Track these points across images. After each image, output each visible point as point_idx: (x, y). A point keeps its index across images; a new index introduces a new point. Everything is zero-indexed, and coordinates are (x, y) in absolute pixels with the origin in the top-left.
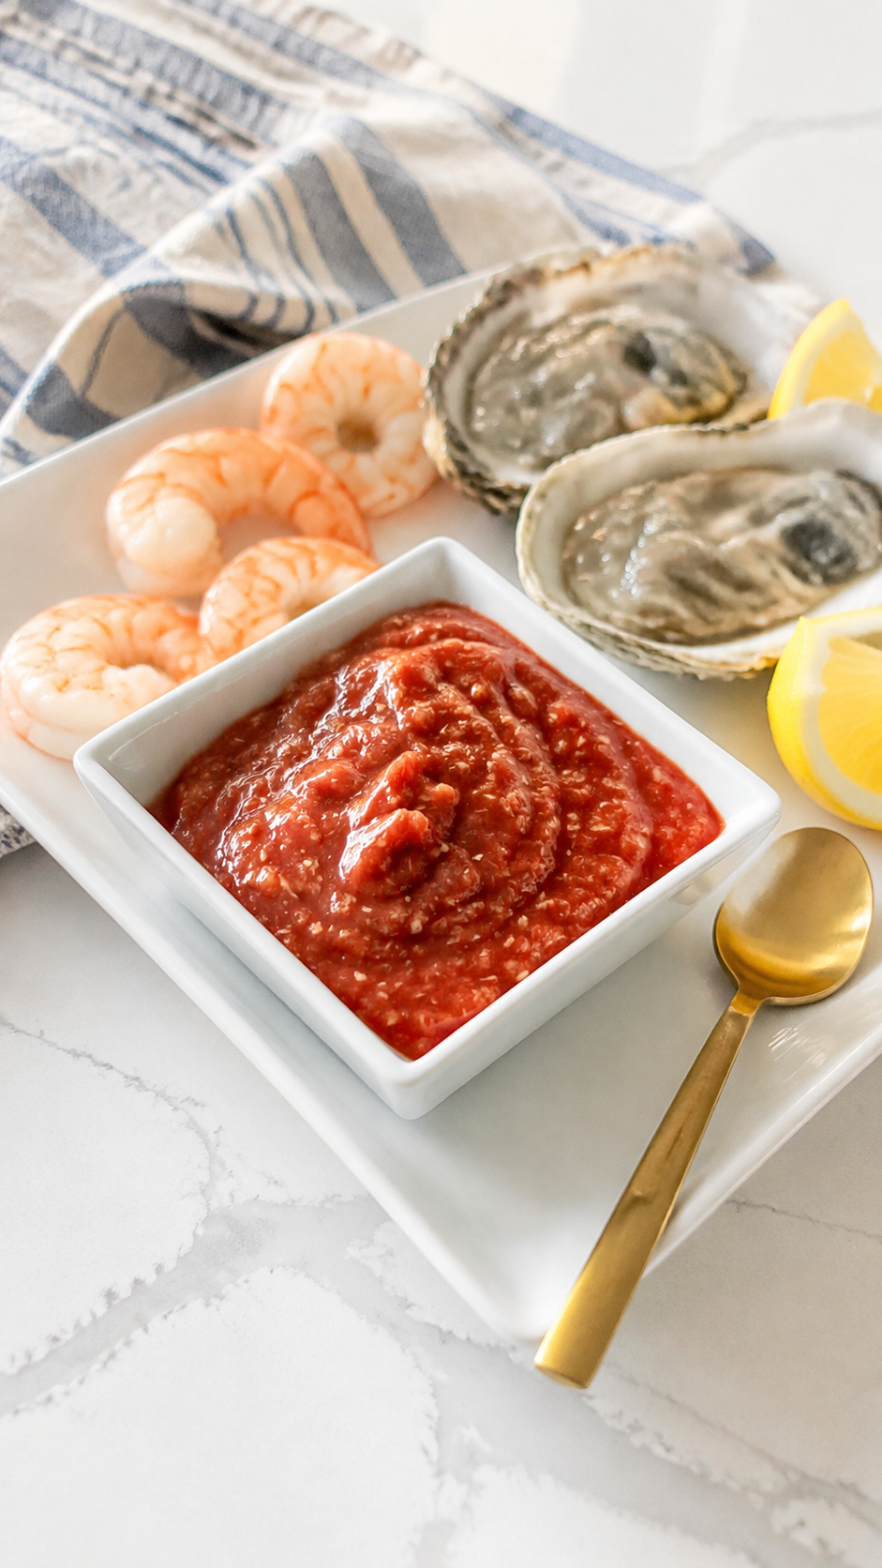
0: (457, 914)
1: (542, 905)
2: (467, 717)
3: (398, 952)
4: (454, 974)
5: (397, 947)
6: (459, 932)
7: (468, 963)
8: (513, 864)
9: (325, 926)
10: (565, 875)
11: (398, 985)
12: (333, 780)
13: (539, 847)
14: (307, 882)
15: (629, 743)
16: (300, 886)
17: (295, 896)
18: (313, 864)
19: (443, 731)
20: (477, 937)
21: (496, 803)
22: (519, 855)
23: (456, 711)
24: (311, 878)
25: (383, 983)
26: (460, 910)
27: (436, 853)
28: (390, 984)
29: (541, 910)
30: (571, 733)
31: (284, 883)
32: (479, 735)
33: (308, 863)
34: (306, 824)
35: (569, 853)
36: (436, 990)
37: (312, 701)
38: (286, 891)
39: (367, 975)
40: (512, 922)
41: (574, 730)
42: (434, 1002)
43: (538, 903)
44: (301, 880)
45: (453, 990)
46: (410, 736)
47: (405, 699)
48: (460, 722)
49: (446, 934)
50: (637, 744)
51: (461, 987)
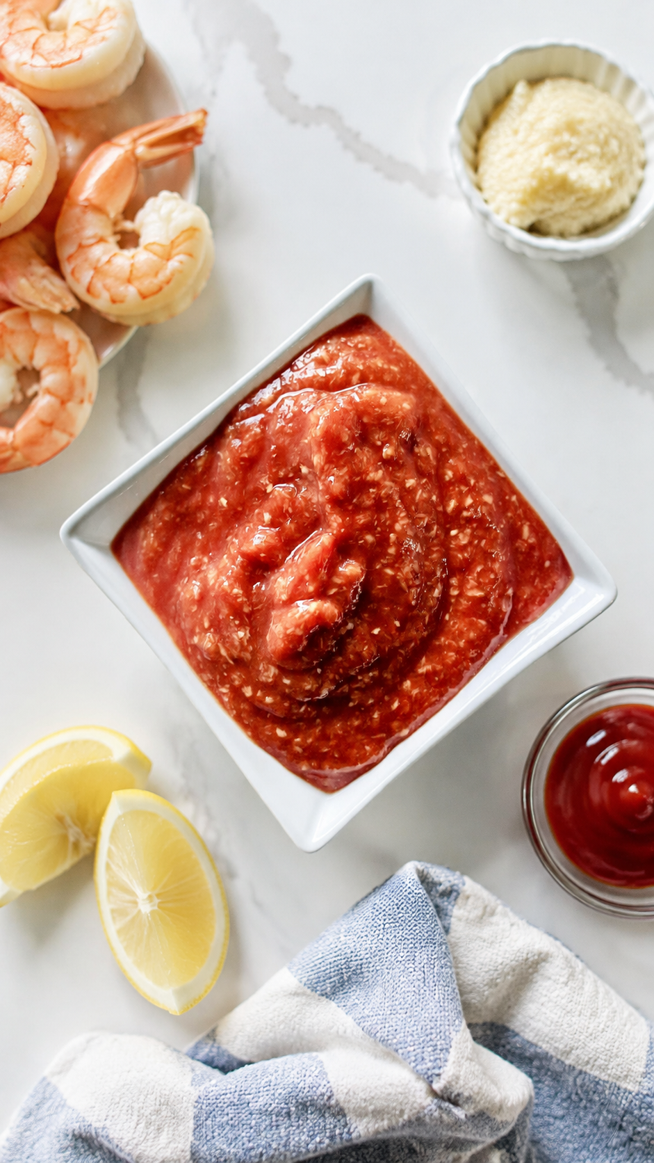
0: (358, 681)
1: (422, 670)
2: (375, 484)
3: (310, 713)
4: (352, 732)
5: (309, 709)
6: (356, 697)
7: (364, 722)
8: (403, 634)
9: (255, 691)
10: (443, 639)
11: (310, 741)
12: (262, 555)
13: (424, 616)
14: (241, 651)
15: (507, 498)
16: (235, 653)
17: (231, 662)
18: (245, 635)
19: (355, 500)
20: (371, 701)
21: (394, 577)
22: (409, 625)
23: (368, 478)
24: (243, 648)
25: (298, 740)
26: (360, 678)
27: (343, 632)
28: (304, 740)
29: (422, 674)
30: (460, 492)
31: (223, 652)
32: (387, 504)
33: (241, 634)
34: (239, 597)
35: (447, 617)
36: (337, 746)
37: (246, 452)
38: (225, 657)
39: (286, 732)
40: (398, 686)
41: (464, 489)
42: (336, 756)
43: (420, 668)
44: (236, 649)
45: (351, 746)
46: (328, 507)
47: (326, 468)
48: (371, 490)
49: (347, 698)
50: (514, 498)
51: (358, 744)
